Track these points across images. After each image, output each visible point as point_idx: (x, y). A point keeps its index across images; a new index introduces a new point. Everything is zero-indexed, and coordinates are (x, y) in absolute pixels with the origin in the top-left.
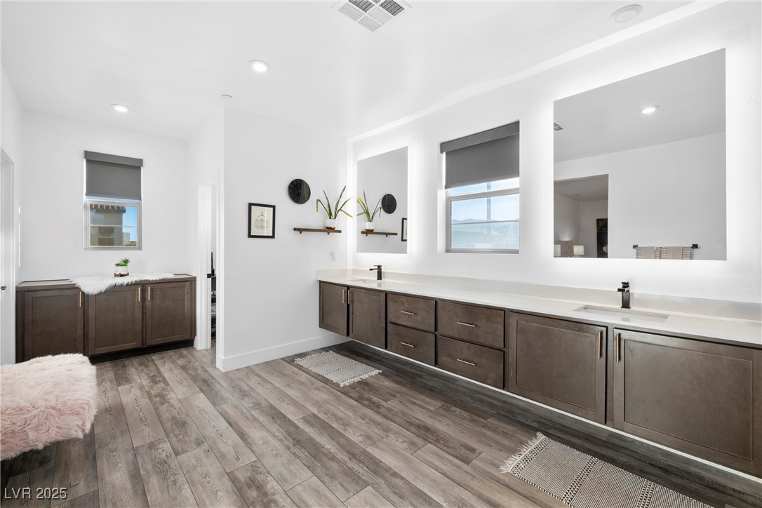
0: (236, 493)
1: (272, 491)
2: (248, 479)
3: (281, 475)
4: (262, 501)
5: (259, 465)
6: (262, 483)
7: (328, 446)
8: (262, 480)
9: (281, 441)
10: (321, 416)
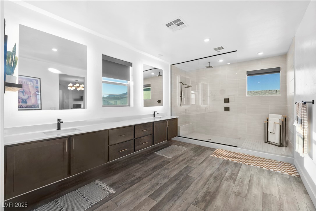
0: (211, 203)
1: (203, 193)
2: (203, 202)
3: (195, 194)
4: (209, 194)
5: (194, 202)
6: (202, 198)
7: (174, 186)
8: (201, 198)
9: (175, 201)
10: (150, 193)
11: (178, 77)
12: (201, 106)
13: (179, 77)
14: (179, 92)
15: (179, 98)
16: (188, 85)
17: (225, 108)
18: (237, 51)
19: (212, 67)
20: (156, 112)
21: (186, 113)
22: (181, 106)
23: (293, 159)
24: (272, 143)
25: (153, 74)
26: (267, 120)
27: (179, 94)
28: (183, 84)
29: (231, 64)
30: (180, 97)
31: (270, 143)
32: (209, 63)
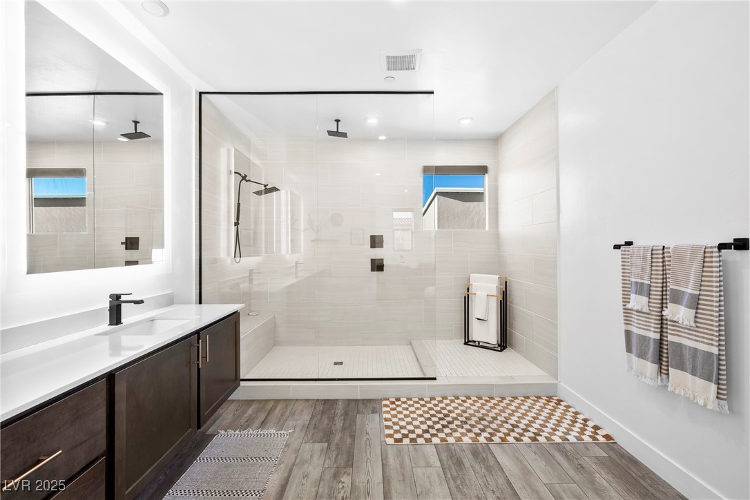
11: (223, 151)
12: (288, 256)
13: (229, 151)
14: (229, 208)
15: (229, 231)
16: (265, 186)
17: (373, 261)
18: (432, 93)
19: (344, 135)
20: (123, 298)
21: (251, 281)
22: (238, 259)
23: (556, 384)
24: (481, 344)
25: (99, 123)
26: (468, 289)
27: (229, 217)
28: (244, 178)
29: (390, 140)
30: (233, 228)
31: (477, 344)
32: (338, 121)
